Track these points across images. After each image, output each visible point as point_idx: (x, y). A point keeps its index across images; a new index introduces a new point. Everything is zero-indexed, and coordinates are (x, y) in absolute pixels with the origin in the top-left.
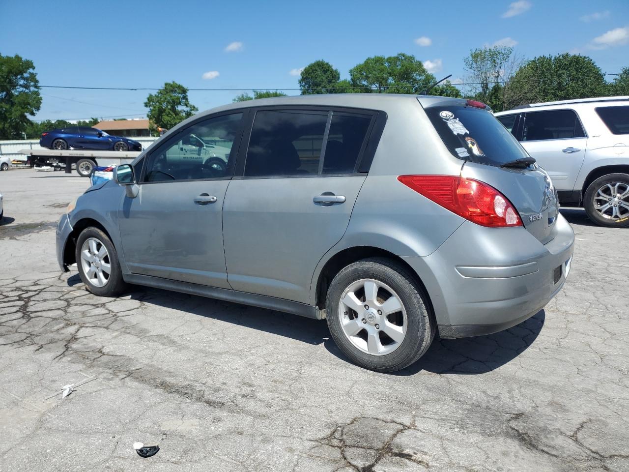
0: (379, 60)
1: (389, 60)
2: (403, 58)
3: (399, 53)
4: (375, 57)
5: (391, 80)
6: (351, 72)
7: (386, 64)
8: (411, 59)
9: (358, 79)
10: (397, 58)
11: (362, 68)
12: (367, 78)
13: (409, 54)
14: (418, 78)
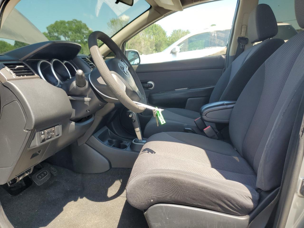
0: (62, 23)
1: (68, 22)
2: (76, 22)
3: (74, 19)
4: (60, 21)
5: (70, 33)
6: (47, 28)
7: (67, 25)
8: (80, 22)
9: (52, 32)
10: (72, 22)
11: (54, 26)
12: (57, 31)
13: (78, 19)
14: (85, 32)
